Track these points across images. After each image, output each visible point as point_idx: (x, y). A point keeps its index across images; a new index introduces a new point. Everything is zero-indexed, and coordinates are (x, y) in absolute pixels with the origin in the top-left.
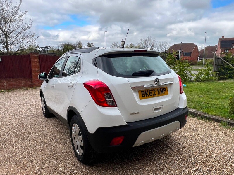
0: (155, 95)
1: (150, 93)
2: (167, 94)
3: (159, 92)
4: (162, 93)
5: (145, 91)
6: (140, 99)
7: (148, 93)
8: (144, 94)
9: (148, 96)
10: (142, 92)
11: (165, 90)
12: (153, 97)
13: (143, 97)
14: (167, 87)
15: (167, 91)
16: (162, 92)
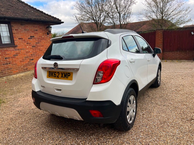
0: (59, 77)
1: (55, 75)
2: (71, 79)
3: (62, 76)
4: (65, 78)
5: (52, 72)
6: (47, 77)
7: (53, 74)
8: (50, 74)
9: (53, 77)
10: (50, 72)
11: (69, 76)
12: (56, 78)
13: (49, 76)
14: (72, 73)
15: (72, 77)
16: (65, 76)
